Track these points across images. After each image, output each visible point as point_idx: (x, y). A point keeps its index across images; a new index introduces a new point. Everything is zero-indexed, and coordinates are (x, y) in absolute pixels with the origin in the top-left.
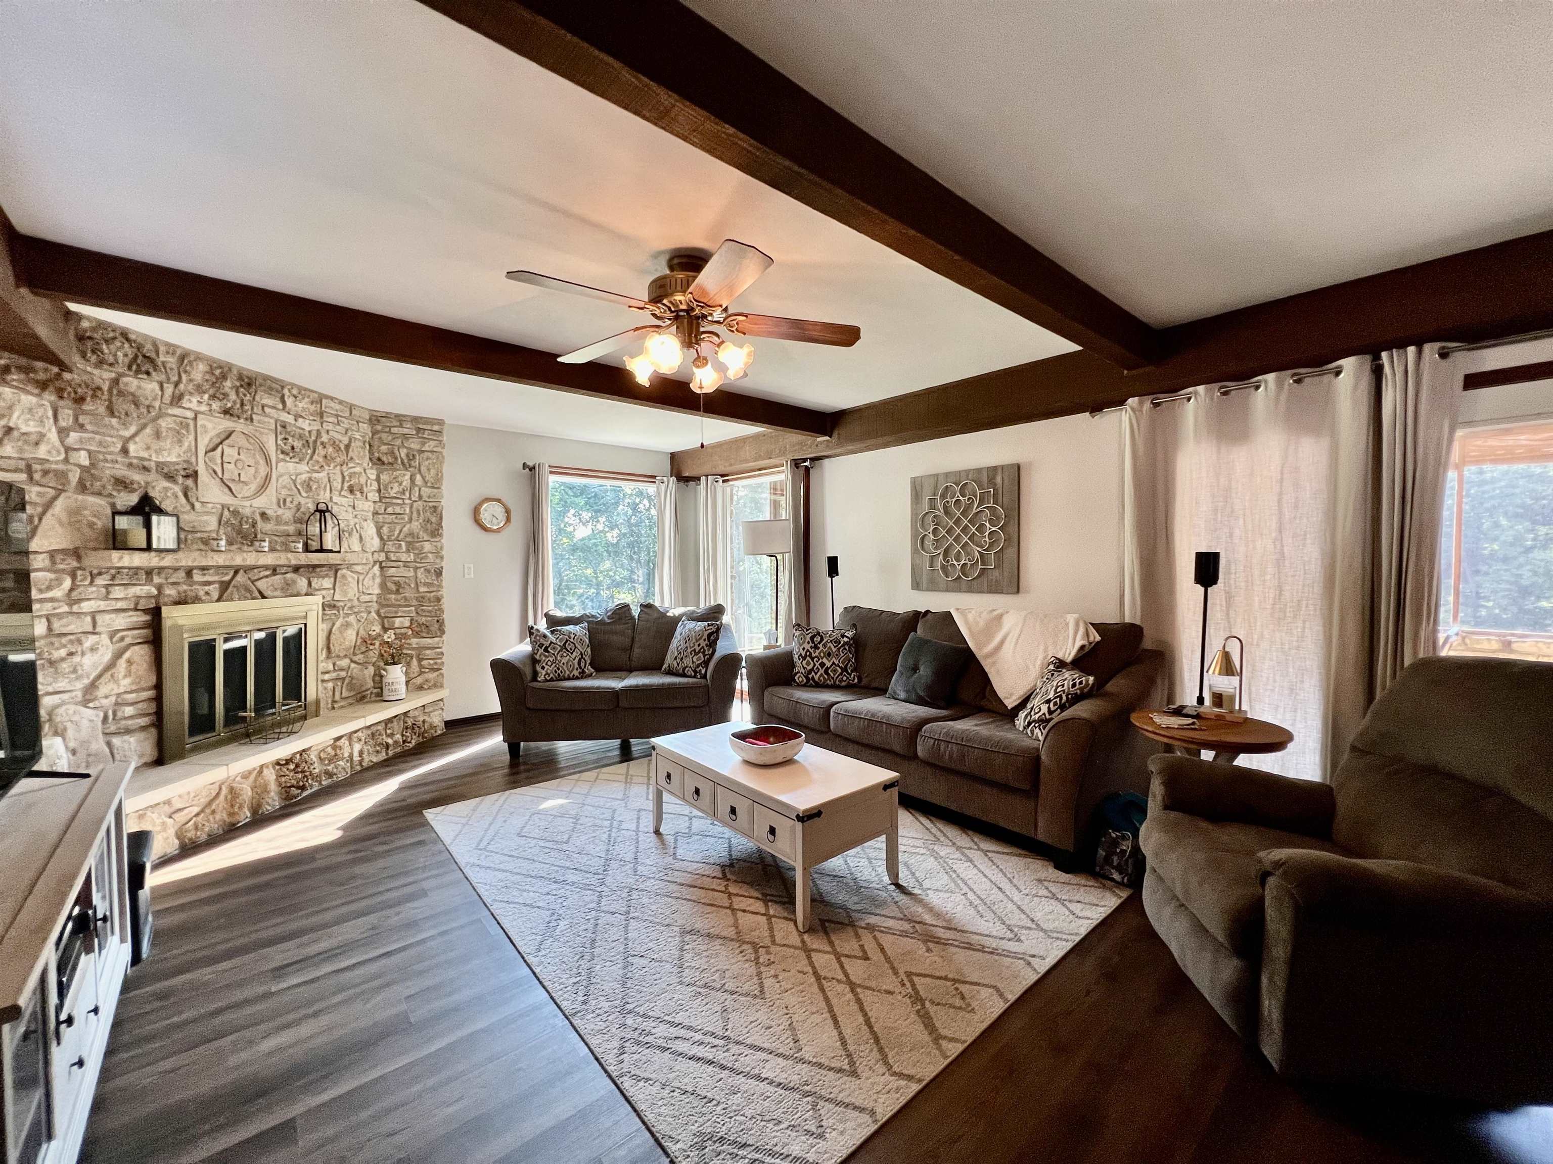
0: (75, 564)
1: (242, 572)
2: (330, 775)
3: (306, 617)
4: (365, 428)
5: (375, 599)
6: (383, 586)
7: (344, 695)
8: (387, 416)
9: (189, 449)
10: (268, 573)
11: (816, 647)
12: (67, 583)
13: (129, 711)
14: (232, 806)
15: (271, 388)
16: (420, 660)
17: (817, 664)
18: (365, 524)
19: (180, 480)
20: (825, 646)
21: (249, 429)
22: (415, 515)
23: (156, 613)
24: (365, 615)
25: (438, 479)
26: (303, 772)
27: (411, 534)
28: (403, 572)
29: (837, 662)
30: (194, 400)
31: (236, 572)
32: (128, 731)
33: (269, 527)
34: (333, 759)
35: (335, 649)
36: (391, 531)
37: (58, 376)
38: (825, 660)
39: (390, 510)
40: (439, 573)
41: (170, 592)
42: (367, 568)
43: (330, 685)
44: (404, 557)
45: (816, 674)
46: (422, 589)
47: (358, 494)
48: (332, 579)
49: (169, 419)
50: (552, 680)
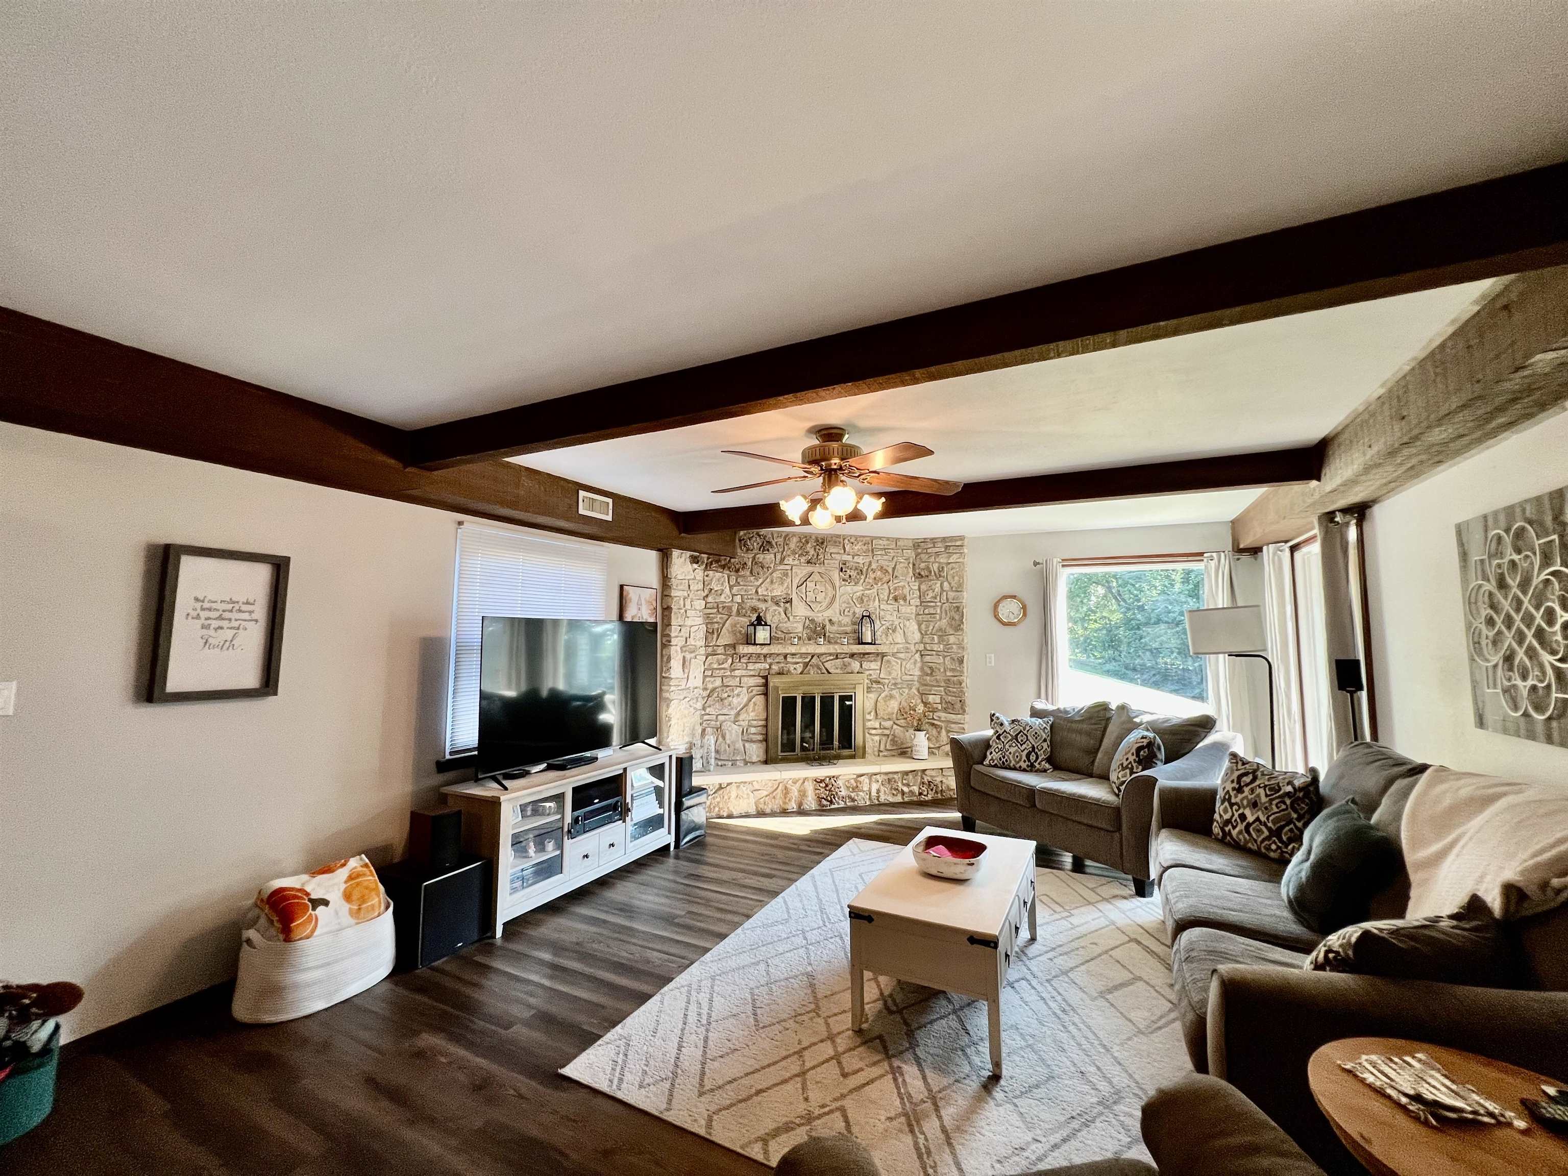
0: (733, 652)
1: (815, 657)
2: (853, 800)
3: (855, 688)
4: (910, 554)
5: (916, 678)
6: (922, 669)
7: (888, 747)
8: (925, 541)
9: (788, 587)
10: (832, 658)
11: (1239, 790)
12: (730, 661)
13: (753, 730)
14: (785, 798)
15: (835, 542)
16: (948, 732)
17: (1236, 815)
18: (907, 623)
19: (782, 604)
20: (1252, 791)
21: (822, 570)
22: (944, 614)
23: (766, 678)
24: (907, 691)
25: (960, 585)
26: (830, 791)
27: (941, 630)
28: (934, 659)
29: (1263, 819)
30: (791, 559)
31: (812, 657)
32: (752, 741)
33: (835, 628)
34: (856, 789)
35: (881, 713)
36: (927, 627)
37: (730, 561)
38: (1247, 812)
39: (926, 611)
40: (961, 661)
41: (775, 668)
42: (910, 655)
43: (877, 738)
44: (936, 648)
45: (1234, 827)
46: (948, 674)
47: (902, 602)
48: (879, 663)
49: (777, 572)
50: (995, 766)
